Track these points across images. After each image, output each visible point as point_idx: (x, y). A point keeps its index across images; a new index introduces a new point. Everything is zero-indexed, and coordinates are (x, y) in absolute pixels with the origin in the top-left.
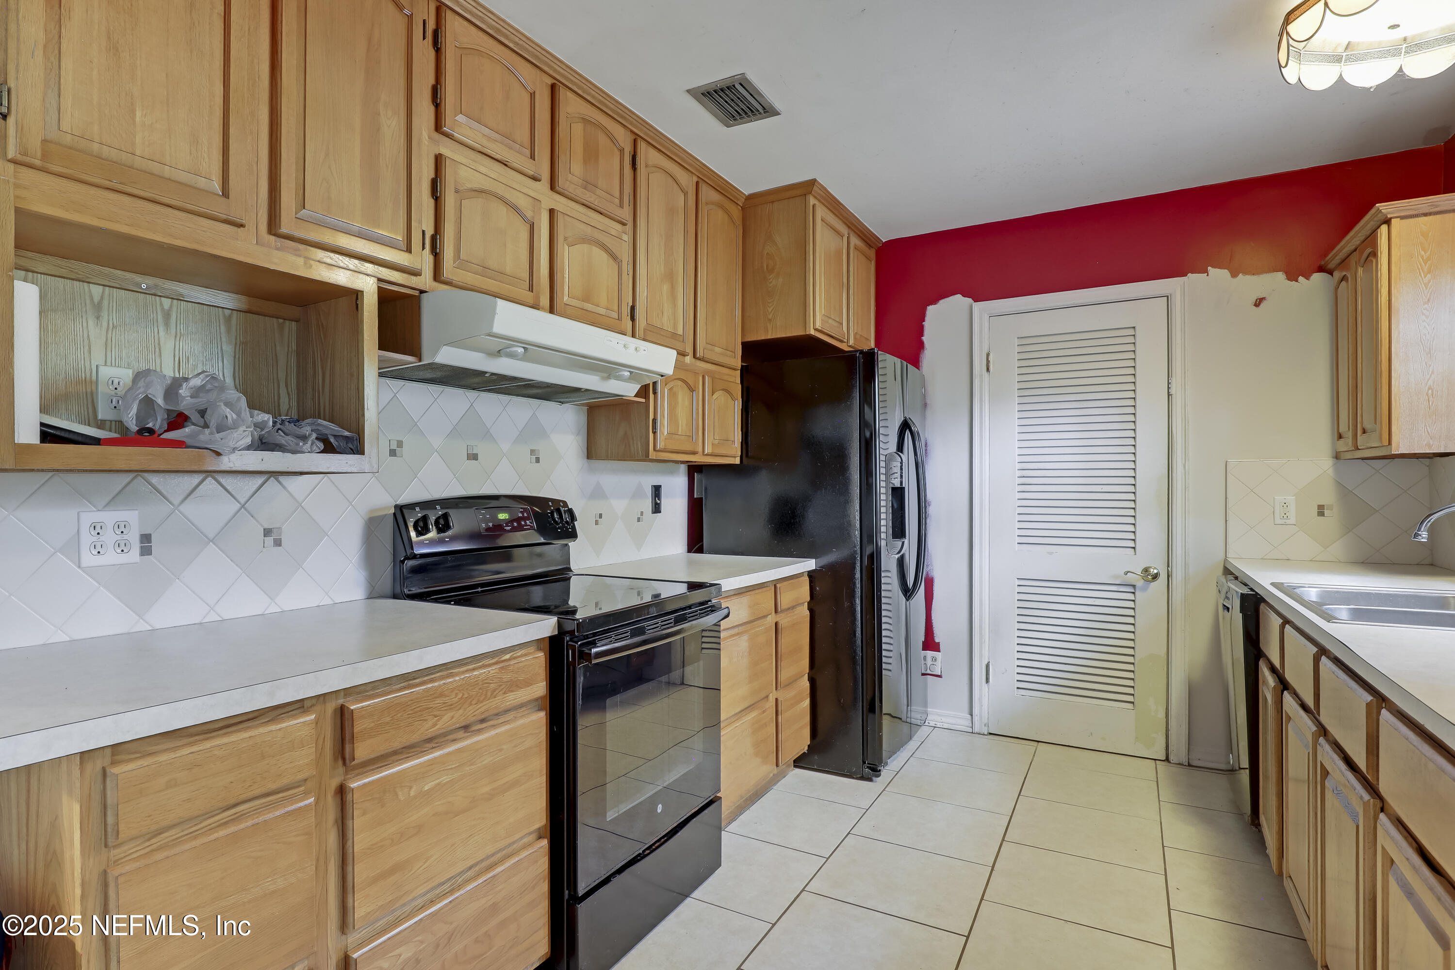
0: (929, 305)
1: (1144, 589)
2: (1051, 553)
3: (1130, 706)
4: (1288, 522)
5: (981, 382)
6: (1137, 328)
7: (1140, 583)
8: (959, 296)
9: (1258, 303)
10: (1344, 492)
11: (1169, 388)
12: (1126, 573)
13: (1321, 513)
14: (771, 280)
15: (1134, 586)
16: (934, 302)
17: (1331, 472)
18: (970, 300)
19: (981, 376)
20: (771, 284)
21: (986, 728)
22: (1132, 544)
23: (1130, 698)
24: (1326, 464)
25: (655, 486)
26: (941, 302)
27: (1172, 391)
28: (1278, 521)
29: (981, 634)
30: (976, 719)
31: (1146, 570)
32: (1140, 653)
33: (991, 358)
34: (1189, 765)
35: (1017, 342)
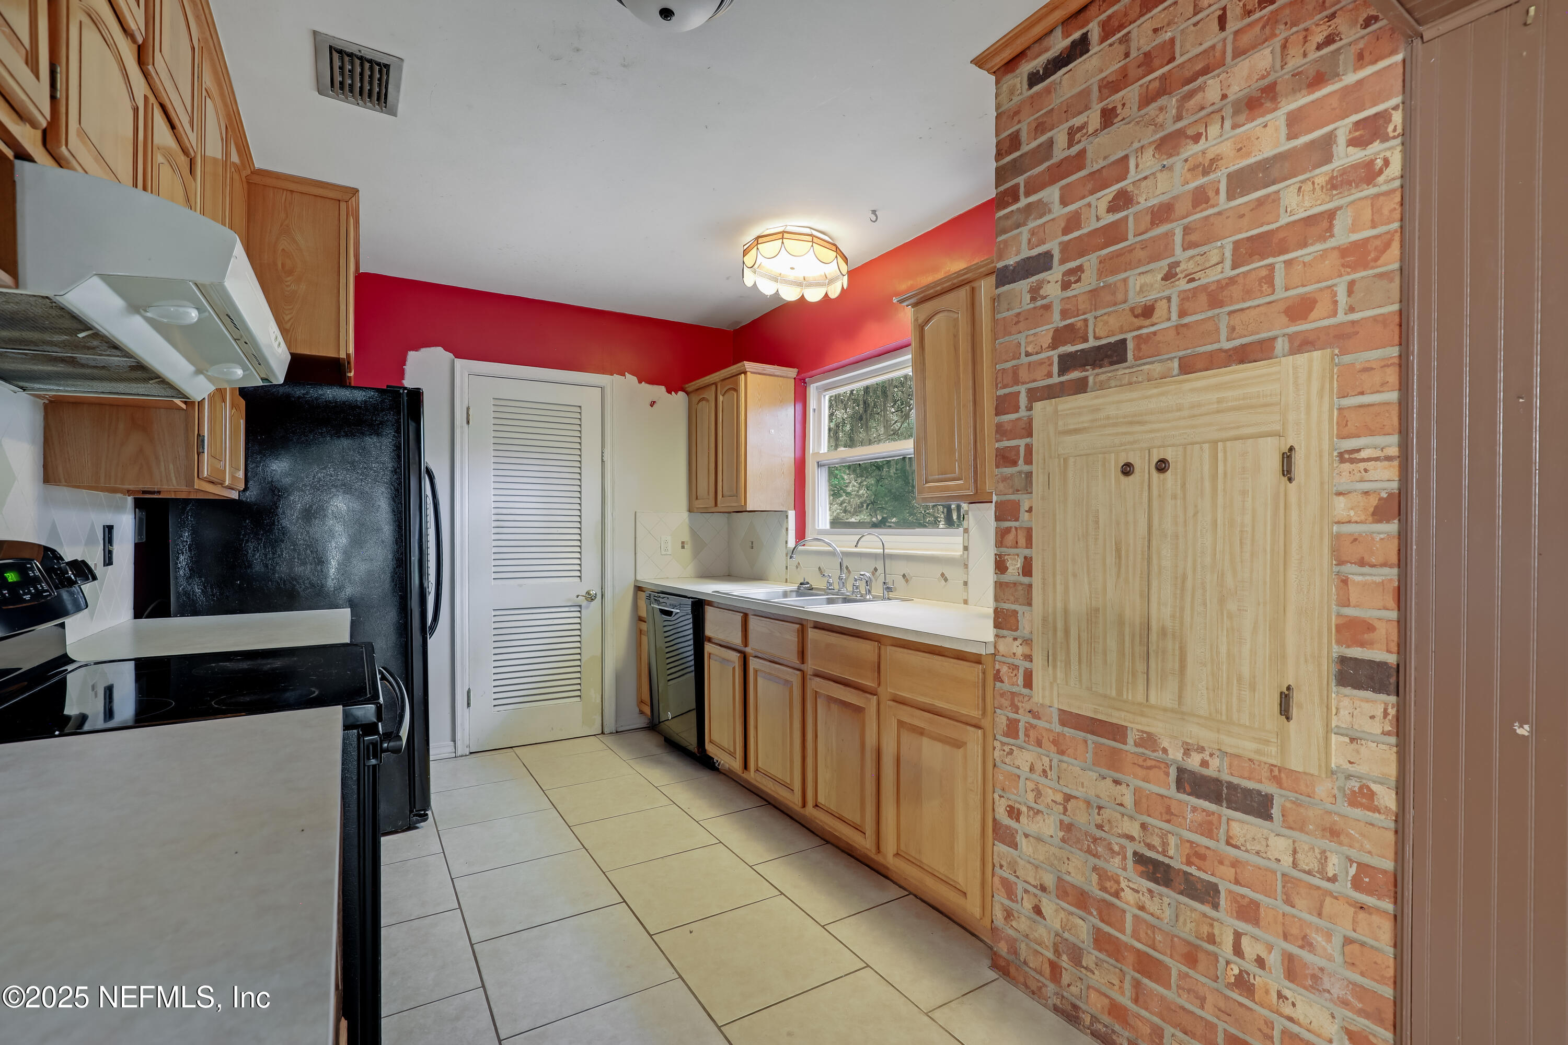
0: (410, 350)
1: (587, 607)
2: (520, 586)
3: (578, 699)
4: (668, 553)
5: (462, 433)
6: (583, 408)
7: (584, 603)
8: (440, 349)
9: (653, 404)
10: (693, 533)
11: (602, 456)
12: (578, 596)
13: (683, 547)
14: (289, 283)
15: (580, 606)
16: (416, 348)
17: (687, 520)
18: (451, 355)
19: (462, 427)
20: (289, 289)
21: (468, 749)
22: (578, 574)
23: (578, 693)
24: (685, 515)
25: (108, 526)
26: (423, 350)
27: (605, 459)
28: (663, 553)
29: (462, 664)
30: (459, 743)
31: (588, 593)
32: (585, 658)
33: (471, 413)
34: (617, 732)
35: (493, 402)
